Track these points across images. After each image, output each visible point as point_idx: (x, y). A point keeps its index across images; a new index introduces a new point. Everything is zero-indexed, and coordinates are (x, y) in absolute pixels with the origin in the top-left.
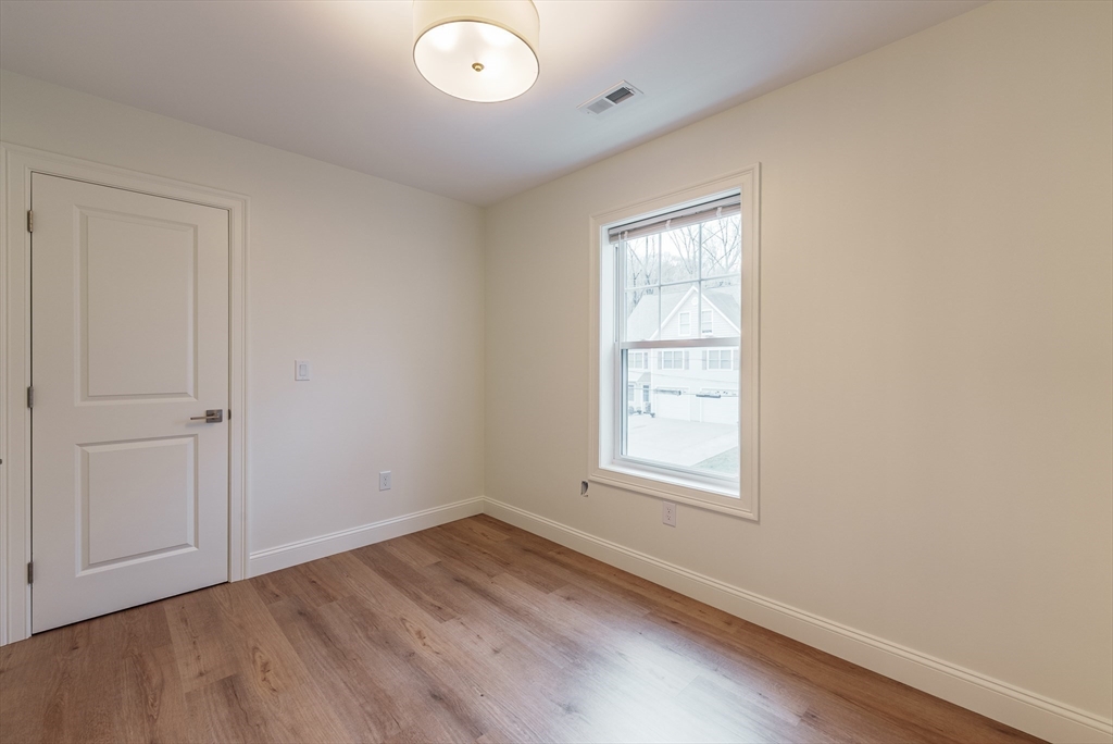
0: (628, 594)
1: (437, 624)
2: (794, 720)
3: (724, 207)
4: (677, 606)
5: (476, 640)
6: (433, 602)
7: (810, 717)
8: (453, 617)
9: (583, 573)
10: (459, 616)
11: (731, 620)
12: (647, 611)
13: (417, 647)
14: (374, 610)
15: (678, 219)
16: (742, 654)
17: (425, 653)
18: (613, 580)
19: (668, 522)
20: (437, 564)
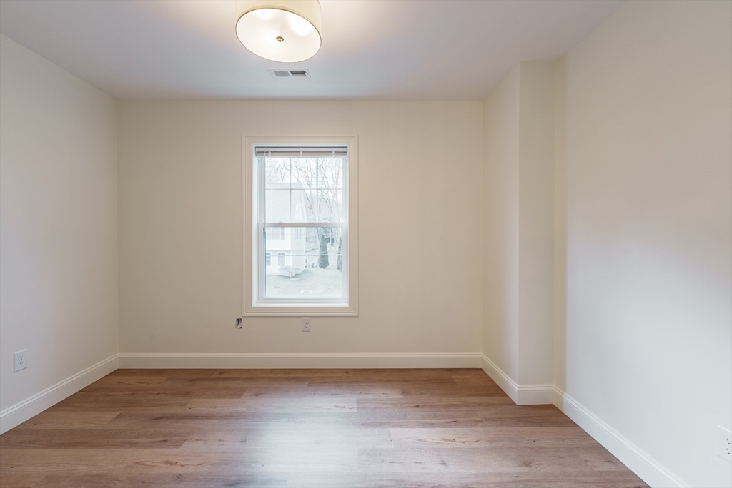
0: (289, 379)
1: (175, 451)
2: (401, 397)
3: (336, 152)
4: (318, 375)
5: (222, 443)
6: (152, 440)
7: (404, 393)
8: (185, 441)
9: (251, 379)
10: (189, 438)
11: (347, 371)
12: (307, 383)
13: (177, 470)
14: (95, 472)
15: (308, 152)
16: (364, 382)
17: (191, 470)
18: (272, 375)
19: (306, 330)
20: (119, 416)
